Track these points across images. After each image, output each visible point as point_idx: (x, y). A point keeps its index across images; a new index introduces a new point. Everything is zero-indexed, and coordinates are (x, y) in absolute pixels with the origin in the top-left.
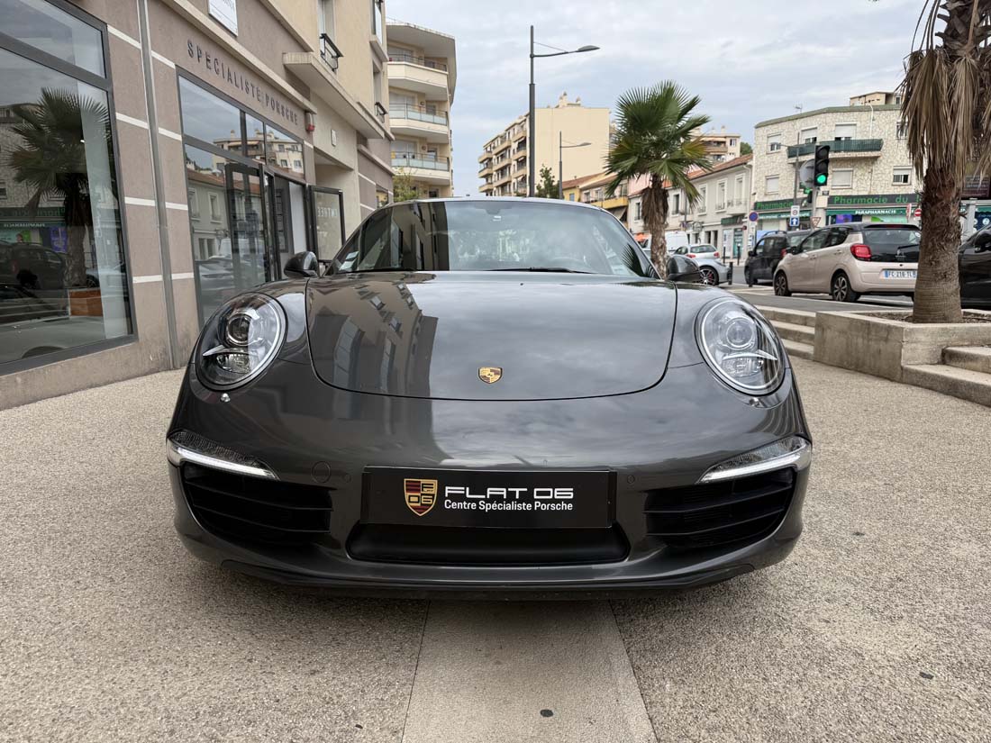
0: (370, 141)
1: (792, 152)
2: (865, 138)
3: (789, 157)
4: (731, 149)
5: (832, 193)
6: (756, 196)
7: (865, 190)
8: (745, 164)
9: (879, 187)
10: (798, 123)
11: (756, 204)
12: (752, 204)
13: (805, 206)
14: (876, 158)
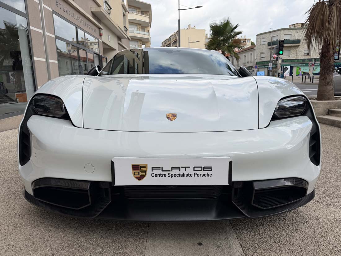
0: (122, 40)
1: (269, 44)
2: (295, 39)
3: (268, 46)
4: (248, 43)
5: (283, 58)
6: (257, 60)
7: (294, 57)
8: (253, 48)
9: (299, 56)
10: (271, 34)
11: (257, 62)
12: (255, 62)
13: (274, 63)
14: (298, 46)
